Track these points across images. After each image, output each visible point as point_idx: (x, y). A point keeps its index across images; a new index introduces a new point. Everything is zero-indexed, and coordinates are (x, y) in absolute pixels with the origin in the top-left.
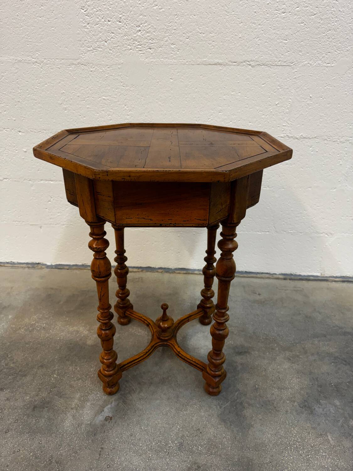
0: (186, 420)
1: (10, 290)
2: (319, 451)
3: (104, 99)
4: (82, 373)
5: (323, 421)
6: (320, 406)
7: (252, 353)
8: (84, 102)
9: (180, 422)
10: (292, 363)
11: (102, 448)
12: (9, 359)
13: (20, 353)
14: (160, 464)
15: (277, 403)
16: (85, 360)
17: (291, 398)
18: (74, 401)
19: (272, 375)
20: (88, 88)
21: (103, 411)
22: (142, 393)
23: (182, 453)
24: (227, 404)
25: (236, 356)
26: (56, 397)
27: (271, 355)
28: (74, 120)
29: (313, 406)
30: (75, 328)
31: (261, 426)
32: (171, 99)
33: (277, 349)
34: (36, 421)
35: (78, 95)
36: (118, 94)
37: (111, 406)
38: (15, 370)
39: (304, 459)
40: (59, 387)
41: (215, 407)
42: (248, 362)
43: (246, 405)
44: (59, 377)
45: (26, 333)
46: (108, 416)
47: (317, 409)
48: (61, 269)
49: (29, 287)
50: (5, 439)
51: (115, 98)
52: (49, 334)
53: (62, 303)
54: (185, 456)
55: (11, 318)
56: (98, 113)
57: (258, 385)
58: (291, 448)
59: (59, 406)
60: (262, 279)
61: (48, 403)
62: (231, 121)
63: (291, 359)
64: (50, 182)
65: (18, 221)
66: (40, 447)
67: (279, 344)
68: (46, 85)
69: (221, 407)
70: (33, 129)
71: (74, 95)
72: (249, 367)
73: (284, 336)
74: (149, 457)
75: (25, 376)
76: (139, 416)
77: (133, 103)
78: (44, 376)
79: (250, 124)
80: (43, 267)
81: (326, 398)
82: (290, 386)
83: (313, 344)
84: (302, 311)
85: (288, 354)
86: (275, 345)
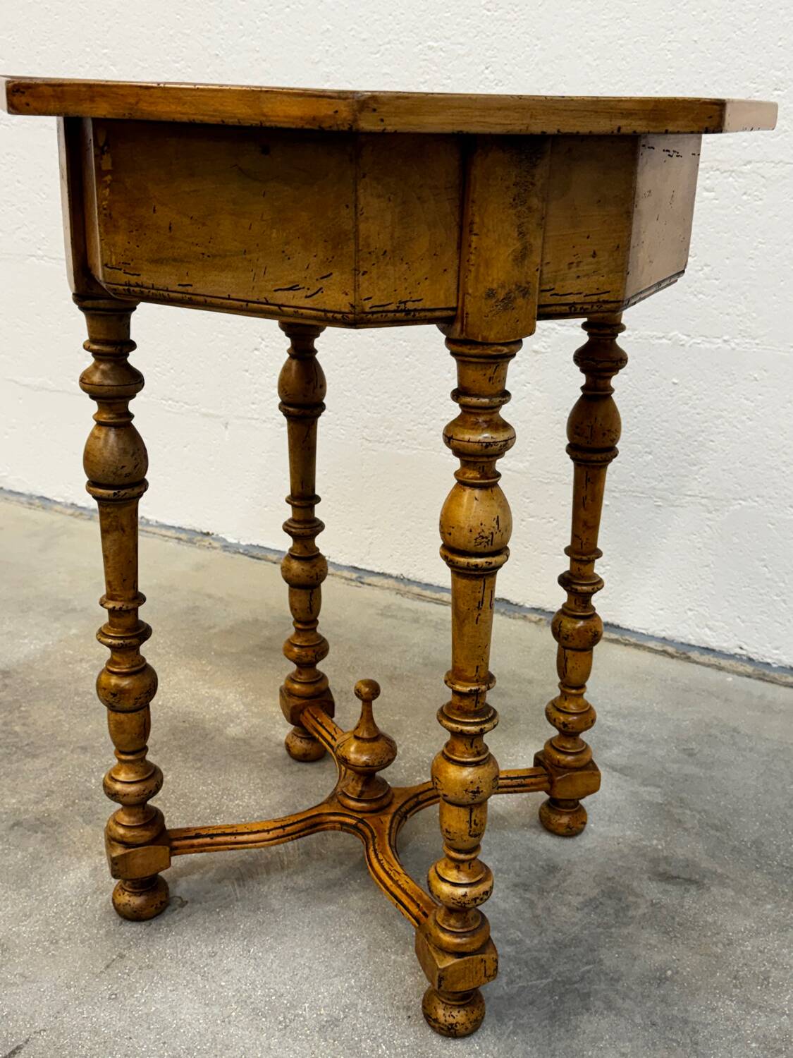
3: (430, 48)
4: (172, 788)
7: (712, 889)
8: (377, 58)
9: (364, 974)
11: (122, 956)
12: (17, 715)
13: (50, 709)
14: (247, 1041)
15: (712, 1036)
16: (198, 765)
17: (775, 1039)
19: (745, 964)
20: (390, 15)
22: (300, 877)
23: (326, 1040)
24: (539, 982)
26: (78, 818)
30: (216, 692)
32: (621, 46)
35: (363, 36)
36: (471, 32)
38: (17, 740)
42: (682, 906)
46: (180, 898)
48: (259, 559)
51: (461, 44)
54: (328, 1052)
57: (676, 973)
59: (75, 839)
61: (53, 824)
65: (173, 400)
68: (288, 9)
71: (353, 36)
74: (229, 1016)
76: (259, 921)
77: (508, 60)
78: (77, 770)
80: (216, 544)
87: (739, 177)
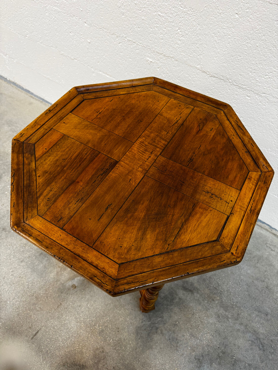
0: (115, 317)
3: (159, 15)
6: (209, 367)
7: (195, 294)
8: (140, 12)
9: (111, 316)
10: (218, 321)
11: (61, 304)
15: (181, 345)
17: (194, 347)
19: (195, 322)
21: (74, 279)
23: (100, 337)
24: (148, 323)
25: (181, 289)
27: (208, 304)
28: (129, 28)
29: (204, 363)
31: (158, 353)
32: (229, 38)
33: (217, 302)
34: (38, 263)
36: (174, 14)
37: (80, 278)
41: (138, 319)
42: (186, 300)
43: (159, 331)
46: (75, 285)
47: (205, 367)
50: (19, 265)
51: (170, 17)
54: (100, 340)
56: (151, 28)
57: (179, 323)
60: (260, 228)
63: (221, 317)
66: (33, 282)
67: (222, 299)
69: (142, 322)
70: (96, 24)
72: (184, 304)
73: (232, 294)
74: (81, 326)
76: (91, 296)
77: (187, 29)
81: (220, 364)
82: (201, 338)
83: (249, 315)
84: (269, 279)
85: (222, 311)
86: (218, 298)
87: (260, 97)
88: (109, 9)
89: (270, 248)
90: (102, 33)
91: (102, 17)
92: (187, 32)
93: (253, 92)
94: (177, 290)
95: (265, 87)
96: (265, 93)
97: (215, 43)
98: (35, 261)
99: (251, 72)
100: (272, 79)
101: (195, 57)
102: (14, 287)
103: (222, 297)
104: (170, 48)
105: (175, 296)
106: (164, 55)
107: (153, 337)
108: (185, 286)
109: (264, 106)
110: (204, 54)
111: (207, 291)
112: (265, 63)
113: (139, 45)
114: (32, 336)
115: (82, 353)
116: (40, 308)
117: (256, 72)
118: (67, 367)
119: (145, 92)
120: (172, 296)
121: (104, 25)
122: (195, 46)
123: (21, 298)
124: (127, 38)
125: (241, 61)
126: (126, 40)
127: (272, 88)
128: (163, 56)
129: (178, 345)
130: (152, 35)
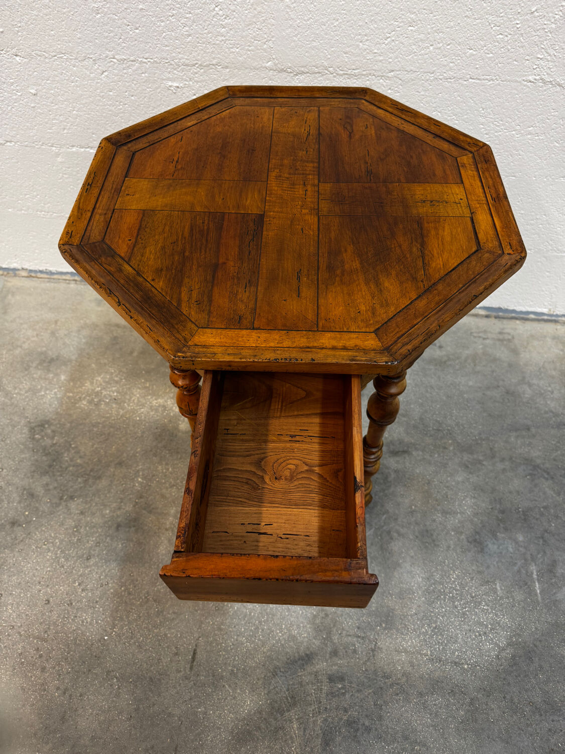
1: (53, 326)
2: (480, 603)
5: (495, 563)
6: (495, 541)
7: (414, 453)
10: (471, 473)
12: (73, 451)
13: (87, 442)
15: (438, 535)
16: (179, 456)
17: (459, 527)
18: (168, 519)
19: (438, 492)
25: (390, 457)
26: (144, 512)
27: (442, 458)
28: (117, 35)
29: (486, 541)
30: (161, 401)
31: (411, 566)
33: (451, 448)
38: (84, 469)
39: (459, 612)
40: (147, 498)
42: (406, 468)
43: (395, 535)
44: (145, 482)
45: (91, 407)
47: (490, 546)
49: (82, 321)
50: (87, 567)
52: (123, 410)
53: (135, 354)
55: (65, 380)
56: (163, 21)
58: (445, 597)
59: (150, 525)
61: (135, 520)
62: (432, 45)
63: (469, 466)
64: (88, 149)
65: (45, 212)
66: (132, 581)
67: (455, 440)
70: (41, 51)
72: (407, 476)
73: (465, 426)
75: (99, 478)
78: (125, 480)
79: (471, 51)
81: (506, 529)
82: (460, 510)
83: (506, 442)
84: (503, 381)
85: (466, 457)
86: (450, 441)
88: (65, 10)
89: (480, 337)
90: (58, 65)
91: (52, 32)
92: (233, 8)
93: (374, 77)
94: (385, 462)
95: (391, 60)
96: (393, 71)
97: (288, 10)
98: (114, 545)
99: (361, 42)
100: (397, 42)
101: (259, 48)
102: (101, 607)
103: (454, 437)
104: (208, 49)
105: (387, 471)
106: (201, 65)
107: (390, 548)
108: (392, 450)
109: (398, 94)
110: (273, 37)
111: (428, 440)
112: (380, 18)
113: (145, 63)
114: (188, 666)
115: (293, 638)
116: (174, 613)
117: (369, 38)
118: (281, 674)
119: (228, 111)
120: (382, 473)
121: (59, 47)
122: (254, 28)
123: (128, 617)
124: (116, 57)
125: (340, 27)
126: (115, 63)
127: (401, 58)
128: (198, 67)
129: (434, 537)
130: (168, 35)
